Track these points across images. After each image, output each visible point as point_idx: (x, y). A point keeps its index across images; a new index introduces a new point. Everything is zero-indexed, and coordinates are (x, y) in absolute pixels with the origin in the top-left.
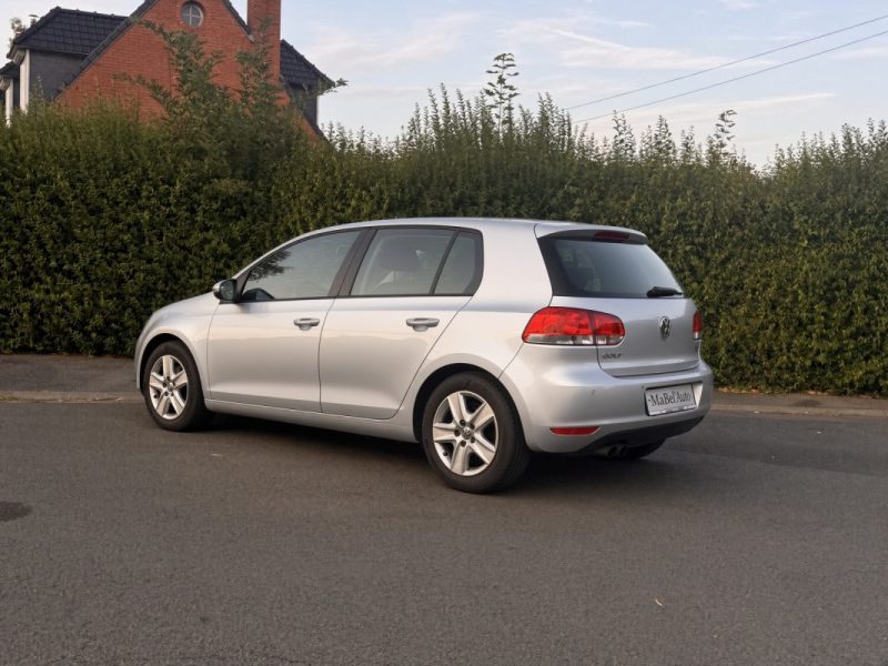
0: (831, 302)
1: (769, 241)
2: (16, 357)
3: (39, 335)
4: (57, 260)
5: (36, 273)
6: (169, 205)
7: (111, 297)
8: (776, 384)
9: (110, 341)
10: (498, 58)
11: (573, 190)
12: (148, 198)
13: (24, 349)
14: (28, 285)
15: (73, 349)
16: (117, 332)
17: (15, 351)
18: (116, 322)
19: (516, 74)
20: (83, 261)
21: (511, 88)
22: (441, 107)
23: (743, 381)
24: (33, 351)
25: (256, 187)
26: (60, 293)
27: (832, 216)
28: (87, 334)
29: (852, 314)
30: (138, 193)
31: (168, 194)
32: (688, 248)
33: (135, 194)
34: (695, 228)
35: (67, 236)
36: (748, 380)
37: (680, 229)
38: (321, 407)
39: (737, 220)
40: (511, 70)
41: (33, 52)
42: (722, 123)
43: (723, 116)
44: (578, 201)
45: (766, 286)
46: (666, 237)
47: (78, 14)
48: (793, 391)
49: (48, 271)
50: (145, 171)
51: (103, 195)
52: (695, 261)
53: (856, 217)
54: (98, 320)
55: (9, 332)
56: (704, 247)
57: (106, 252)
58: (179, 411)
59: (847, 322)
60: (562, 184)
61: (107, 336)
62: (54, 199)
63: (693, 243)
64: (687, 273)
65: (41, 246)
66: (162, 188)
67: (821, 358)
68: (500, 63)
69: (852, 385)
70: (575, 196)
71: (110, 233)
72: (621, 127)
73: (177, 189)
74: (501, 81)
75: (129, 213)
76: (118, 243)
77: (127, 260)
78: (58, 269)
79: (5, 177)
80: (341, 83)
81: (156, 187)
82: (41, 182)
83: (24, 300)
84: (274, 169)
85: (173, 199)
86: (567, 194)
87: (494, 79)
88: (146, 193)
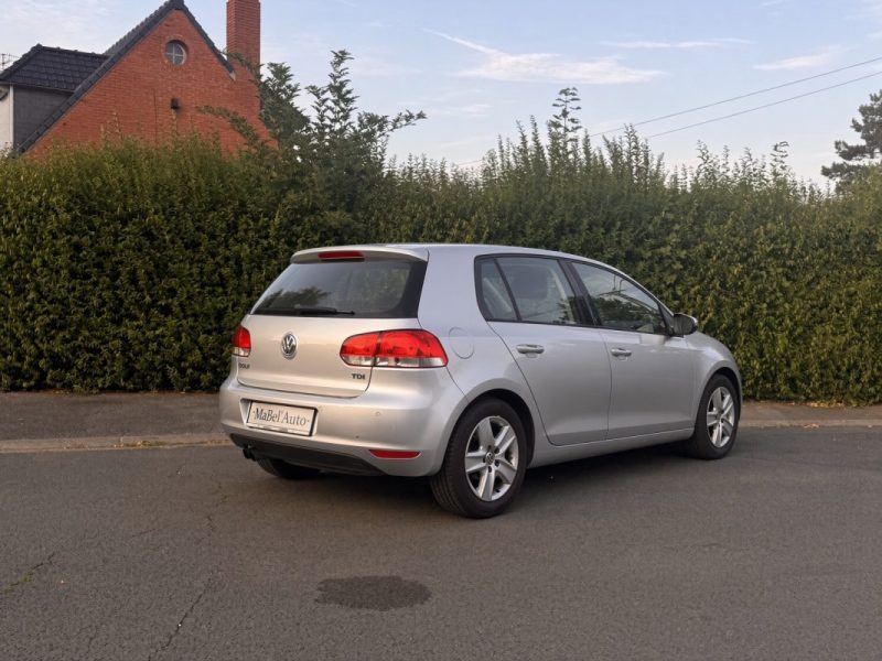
2: (104, 396)
3: (130, 371)
4: (151, 296)
5: (127, 309)
6: (267, 237)
7: (209, 332)
9: (206, 378)
10: (564, 92)
11: (670, 216)
12: (246, 231)
13: (114, 388)
14: (118, 322)
15: (166, 386)
16: (215, 367)
17: (102, 390)
18: (214, 357)
19: (578, 108)
20: (182, 294)
21: (573, 120)
22: (530, 139)
23: (828, 395)
24: (124, 390)
25: (356, 218)
26: (155, 329)
28: (182, 371)
30: (236, 226)
31: (268, 227)
32: (780, 270)
33: (233, 227)
35: (161, 270)
36: (832, 394)
37: (773, 253)
40: (575, 104)
41: (16, 89)
42: (775, 153)
43: (776, 146)
45: (849, 305)
47: (59, 52)
48: (875, 403)
49: (147, 310)
50: (243, 204)
51: (199, 229)
52: (786, 284)
54: (196, 356)
55: (99, 371)
56: (791, 268)
57: (202, 286)
60: (657, 212)
61: (204, 372)
62: (148, 234)
63: (784, 265)
64: (779, 294)
65: (134, 280)
66: (263, 220)
68: (563, 97)
70: (673, 222)
71: (208, 267)
72: (705, 156)
73: (277, 220)
74: (565, 114)
75: (227, 247)
76: (216, 278)
77: (226, 293)
78: (153, 304)
79: (91, 212)
80: (421, 116)
81: (256, 220)
82: (133, 215)
83: (115, 337)
84: (372, 200)
85: (272, 232)
86: (665, 220)
87: (559, 111)
88: (245, 226)
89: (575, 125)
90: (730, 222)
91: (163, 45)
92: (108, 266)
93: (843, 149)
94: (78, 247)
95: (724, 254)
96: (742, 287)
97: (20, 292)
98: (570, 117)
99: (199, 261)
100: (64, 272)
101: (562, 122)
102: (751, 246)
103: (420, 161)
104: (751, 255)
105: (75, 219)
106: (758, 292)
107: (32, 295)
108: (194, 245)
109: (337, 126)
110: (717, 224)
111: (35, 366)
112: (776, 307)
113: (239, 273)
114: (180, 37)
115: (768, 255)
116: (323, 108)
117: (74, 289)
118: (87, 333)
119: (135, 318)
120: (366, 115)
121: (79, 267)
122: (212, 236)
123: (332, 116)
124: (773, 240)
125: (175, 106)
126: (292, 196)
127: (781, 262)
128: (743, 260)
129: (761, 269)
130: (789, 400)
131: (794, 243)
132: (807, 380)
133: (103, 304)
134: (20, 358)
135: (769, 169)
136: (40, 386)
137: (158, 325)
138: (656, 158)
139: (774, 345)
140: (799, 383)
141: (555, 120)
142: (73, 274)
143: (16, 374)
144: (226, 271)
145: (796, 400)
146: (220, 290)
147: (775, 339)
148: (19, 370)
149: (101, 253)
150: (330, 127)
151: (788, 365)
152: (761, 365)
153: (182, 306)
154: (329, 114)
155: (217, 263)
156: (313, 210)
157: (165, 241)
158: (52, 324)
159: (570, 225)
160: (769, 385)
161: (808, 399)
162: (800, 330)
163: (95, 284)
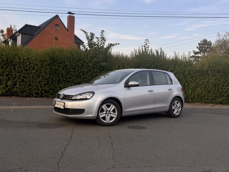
0: (215, 87)
1: (203, 76)
5: (61, 81)
8: (205, 103)
10: (146, 40)
11: (169, 66)
14: (58, 84)
19: (149, 43)
21: (148, 46)
23: (199, 102)
29: (219, 89)
33: (82, 65)
37: (189, 74)
38: (154, 109)
41: (22, 33)
42: (189, 54)
44: (170, 68)
45: (203, 84)
47: (31, 26)
48: (207, 104)
50: (84, 61)
51: (76, 65)
52: (191, 80)
55: (54, 94)
57: (76, 77)
59: (218, 91)
60: (166, 64)
63: (191, 76)
66: (88, 64)
67: (214, 97)
68: (146, 41)
69: (218, 102)
70: (169, 67)
71: (77, 73)
72: (175, 54)
74: (146, 44)
75: (81, 69)
76: (79, 75)
77: (81, 79)
78: (66, 80)
79: (54, 61)
80: (119, 44)
82: (62, 62)
83: (58, 87)
84: (110, 61)
85: (90, 66)
86: (168, 66)
87: (145, 44)
88: (85, 65)
89: (148, 47)
90: (180, 67)
91: (54, 25)
92: (57, 72)
93: (195, 52)
94: (51, 68)
95: (179, 73)
96: (182, 80)
97: (39, 77)
98: (147, 45)
99: (75, 72)
100: (48, 73)
101: (146, 46)
102: (185, 72)
103: (119, 53)
104: (184, 74)
105: (51, 63)
106: (186, 81)
107: (41, 78)
108: (75, 69)
109: (102, 45)
110: (178, 67)
111: (41, 92)
112: (189, 84)
113: (83, 75)
114: (58, 24)
115: (188, 74)
116: (99, 42)
117: (50, 77)
118: (53, 86)
119: (62, 83)
120: (110, 43)
121: (51, 72)
122: (78, 67)
123: (101, 43)
124: (189, 71)
125: (56, 39)
126: (95, 59)
127: (190, 75)
128: (183, 75)
129: (186, 76)
130: (191, 103)
131: (193, 72)
132: (195, 99)
133: (56, 80)
134: (38, 91)
135: (187, 57)
136: (42, 97)
137: (67, 85)
138: (166, 54)
139: (188, 92)
140: (193, 99)
141: (144, 45)
142: (50, 74)
143: (37, 94)
144: (81, 74)
145: (192, 103)
146: (79, 78)
147: (189, 90)
149: (56, 70)
150: (100, 45)
151: (191, 96)
152: (186, 95)
154: (100, 43)
155: (79, 73)
156: (98, 62)
157: (69, 68)
158: (45, 84)
159: (149, 67)
160: (187, 100)
161: (195, 103)
162: (193, 89)
163: (54, 76)
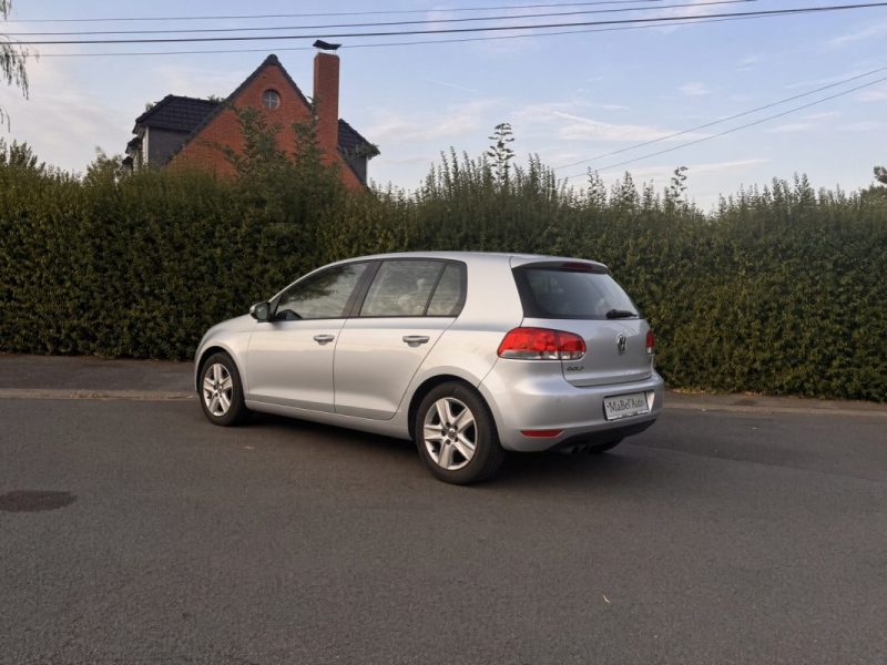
0: (764, 320)
1: (714, 270)
2: (118, 362)
3: (136, 344)
4: (150, 286)
5: (134, 297)
6: (236, 243)
7: (191, 316)
8: (720, 386)
10: (498, 127)
11: (555, 230)
12: (221, 238)
13: (124, 356)
14: (127, 306)
15: (163, 356)
17: (117, 357)
18: (195, 334)
19: (513, 140)
20: (169, 288)
21: (508, 151)
22: (451, 165)
23: (693, 383)
24: (130, 357)
25: (303, 229)
26: (153, 311)
27: (765, 251)
28: (173, 345)
29: (781, 330)
30: (213, 233)
31: (236, 235)
33: (211, 235)
34: (653, 260)
35: (158, 268)
36: (697, 382)
37: (642, 262)
38: (335, 408)
39: (687, 254)
40: (509, 137)
41: (151, 129)
42: (676, 177)
43: (677, 172)
44: (559, 239)
45: (712, 307)
46: (631, 268)
47: (185, 100)
48: (734, 392)
49: (142, 294)
50: (218, 218)
52: (654, 287)
53: (785, 253)
54: (181, 333)
55: (113, 342)
56: (661, 275)
57: (187, 280)
58: (225, 410)
59: (778, 336)
60: (547, 225)
62: (149, 239)
63: (652, 273)
65: (138, 275)
66: (232, 230)
67: (757, 365)
68: (500, 131)
69: (781, 387)
70: (557, 235)
71: (190, 265)
73: (243, 230)
74: (501, 145)
78: (150, 293)
79: (110, 222)
81: (226, 229)
86: (551, 234)
87: (495, 143)
88: (219, 234)
89: (509, 154)
91: (261, 93)
93: (882, 174)
94: (100, 249)
97: (61, 282)
98: (504, 147)
99: (184, 261)
100: (90, 267)
105: (98, 228)
107: (68, 284)
111: (68, 336)
114: (274, 86)
117: (96, 281)
121: (101, 263)
124: (643, 251)
134: (59, 331)
136: (75, 353)
141: (491, 150)
142: (96, 269)
143: (57, 342)
144: (204, 269)
148: (58, 339)
153: (170, 294)
155: (199, 263)
158: (82, 306)
161: (674, 386)
163: (111, 277)
